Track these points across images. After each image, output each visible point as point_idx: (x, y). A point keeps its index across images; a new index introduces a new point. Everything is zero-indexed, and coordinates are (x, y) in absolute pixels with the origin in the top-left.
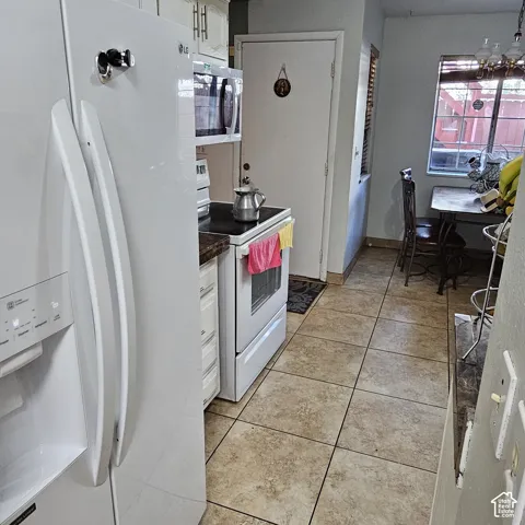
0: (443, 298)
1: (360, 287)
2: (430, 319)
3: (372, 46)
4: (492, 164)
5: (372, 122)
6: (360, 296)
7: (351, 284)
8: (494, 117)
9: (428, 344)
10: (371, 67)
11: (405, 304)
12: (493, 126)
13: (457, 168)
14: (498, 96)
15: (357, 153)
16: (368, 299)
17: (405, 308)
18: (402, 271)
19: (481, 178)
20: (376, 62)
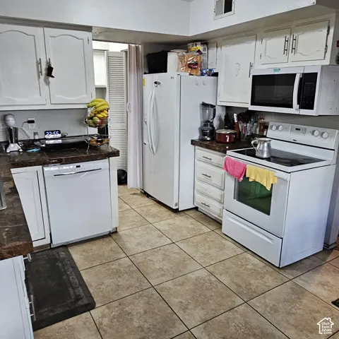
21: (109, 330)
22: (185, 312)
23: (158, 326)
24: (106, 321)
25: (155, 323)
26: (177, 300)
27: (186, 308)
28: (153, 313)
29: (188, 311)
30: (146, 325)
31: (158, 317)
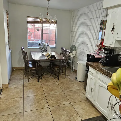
0: (40, 83)
1: (15, 86)
2: (39, 92)
3: (7, 11)
4: (44, 45)
5: (9, 34)
6: (16, 90)
7: (11, 86)
8: (42, 33)
9: (42, 102)
10: (7, 18)
11: (30, 89)
12: (42, 35)
13: (35, 46)
14: (42, 28)
15: (7, 45)
16: (18, 90)
17: (31, 90)
18: (26, 76)
19: (42, 49)
20: (8, 16)
21: (74, 112)
22: (48, 113)
23: (58, 110)
24: (75, 115)
25: (59, 111)
26: (48, 118)
27: (46, 114)
28: (59, 115)
29: (47, 113)
30: (62, 111)
31: (57, 113)
